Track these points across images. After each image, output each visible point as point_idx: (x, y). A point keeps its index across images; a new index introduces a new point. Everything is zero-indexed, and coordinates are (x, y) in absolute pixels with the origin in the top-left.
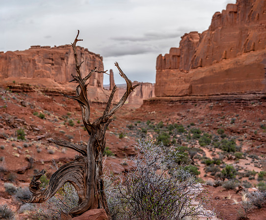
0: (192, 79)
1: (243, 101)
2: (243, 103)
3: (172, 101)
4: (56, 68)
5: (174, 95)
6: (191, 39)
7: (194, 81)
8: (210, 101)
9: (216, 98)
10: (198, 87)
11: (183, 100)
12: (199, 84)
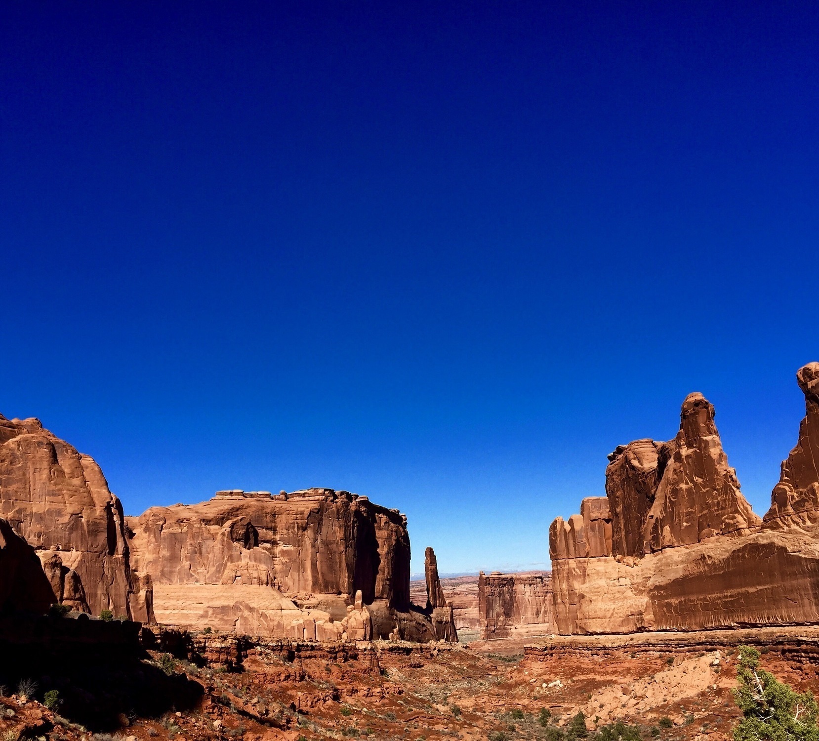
0: (650, 583)
1: (804, 646)
2: (805, 651)
3: (605, 648)
4: (283, 553)
5: (608, 630)
6: (635, 463)
7: (657, 588)
8: (711, 646)
9: (727, 637)
10: (669, 605)
11: (635, 642)
12: (672, 596)
